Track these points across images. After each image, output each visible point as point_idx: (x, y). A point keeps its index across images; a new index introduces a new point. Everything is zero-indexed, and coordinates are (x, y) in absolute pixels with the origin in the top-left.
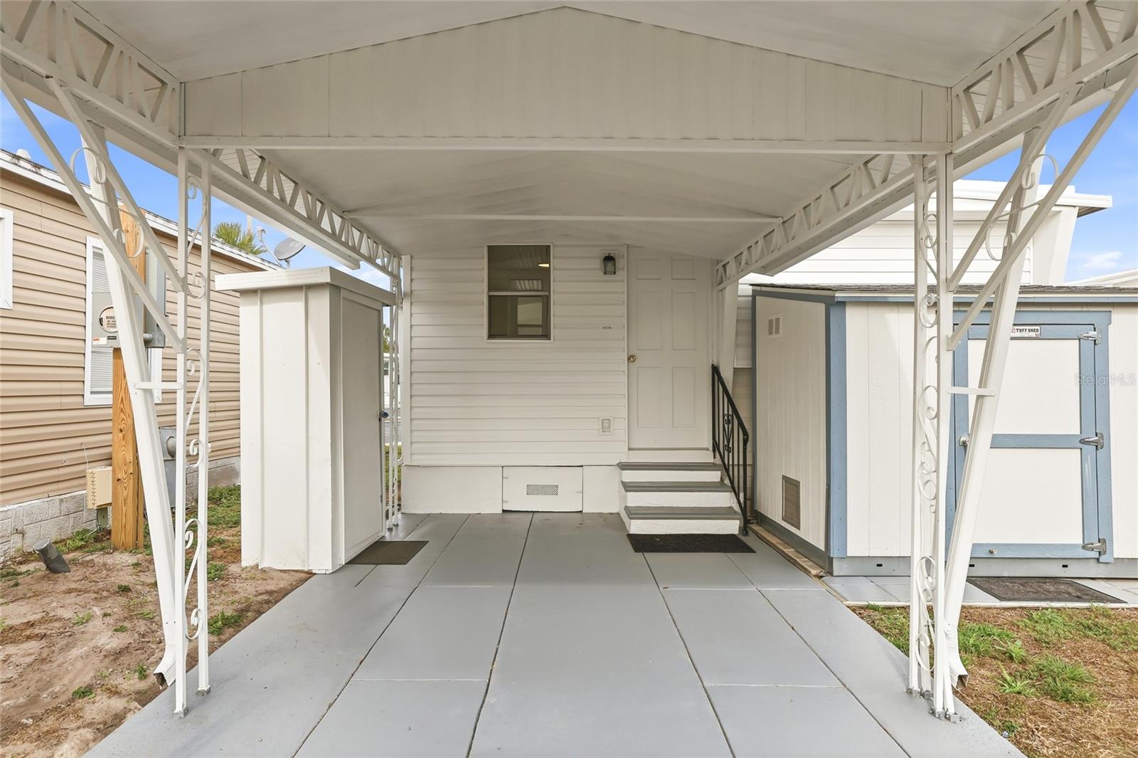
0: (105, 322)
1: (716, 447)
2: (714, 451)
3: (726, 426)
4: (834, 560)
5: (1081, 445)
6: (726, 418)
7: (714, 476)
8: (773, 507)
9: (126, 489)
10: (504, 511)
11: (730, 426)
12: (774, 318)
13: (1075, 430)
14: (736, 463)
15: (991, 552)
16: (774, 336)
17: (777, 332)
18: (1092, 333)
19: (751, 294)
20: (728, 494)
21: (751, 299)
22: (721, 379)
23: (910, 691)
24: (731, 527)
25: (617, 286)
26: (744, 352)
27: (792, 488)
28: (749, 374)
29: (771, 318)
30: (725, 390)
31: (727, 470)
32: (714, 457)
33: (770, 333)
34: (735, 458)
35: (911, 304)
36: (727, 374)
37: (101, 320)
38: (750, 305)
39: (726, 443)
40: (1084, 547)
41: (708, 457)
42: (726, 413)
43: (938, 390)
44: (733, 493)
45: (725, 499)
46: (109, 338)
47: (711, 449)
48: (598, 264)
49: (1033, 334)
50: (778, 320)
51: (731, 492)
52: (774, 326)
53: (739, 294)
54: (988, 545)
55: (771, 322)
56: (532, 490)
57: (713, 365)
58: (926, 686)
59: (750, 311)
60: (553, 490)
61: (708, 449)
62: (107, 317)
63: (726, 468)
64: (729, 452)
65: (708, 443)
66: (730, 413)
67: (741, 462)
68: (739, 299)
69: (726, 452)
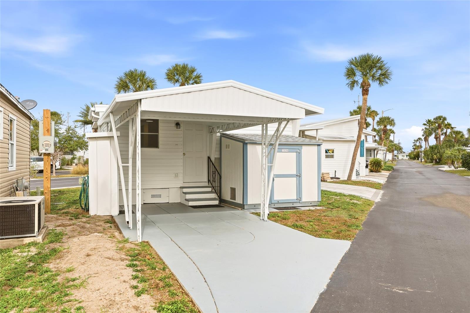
0: (44, 145)
1: (209, 181)
2: (208, 182)
3: (213, 175)
4: (245, 205)
5: (296, 177)
6: (213, 172)
7: (209, 189)
8: (227, 196)
9: (48, 195)
10: (144, 203)
11: (215, 175)
12: (228, 144)
13: (295, 173)
14: (217, 186)
15: (278, 202)
16: (228, 149)
17: (229, 148)
18: (299, 151)
19: (220, 136)
20: (214, 194)
21: (220, 137)
22: (211, 160)
23: (261, 219)
24: (216, 202)
25: (180, 132)
26: (218, 153)
27: (233, 190)
28: (220, 159)
29: (227, 144)
30: (213, 163)
31: (214, 188)
32: (208, 184)
33: (227, 148)
34: (216, 184)
35: (261, 144)
36: (213, 159)
37: (43, 144)
38: (219, 139)
39: (213, 180)
40: (297, 200)
41: (206, 184)
42: (213, 170)
43: (265, 165)
44: (216, 194)
45: (213, 196)
46: (46, 150)
47: (207, 182)
48: (174, 125)
49: (287, 151)
50: (229, 145)
51: (215, 193)
52: (228, 146)
53: (217, 136)
54: (278, 200)
55: (227, 145)
56: (153, 196)
57: (208, 157)
58: (263, 218)
59: (219, 141)
60: (160, 196)
61: (206, 182)
62: (45, 144)
63: (213, 187)
64: (214, 182)
65: (206, 180)
66: (215, 171)
67: (219, 185)
68: (217, 137)
69: (213, 182)
